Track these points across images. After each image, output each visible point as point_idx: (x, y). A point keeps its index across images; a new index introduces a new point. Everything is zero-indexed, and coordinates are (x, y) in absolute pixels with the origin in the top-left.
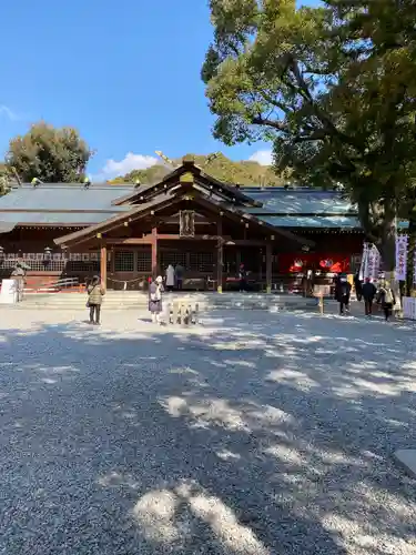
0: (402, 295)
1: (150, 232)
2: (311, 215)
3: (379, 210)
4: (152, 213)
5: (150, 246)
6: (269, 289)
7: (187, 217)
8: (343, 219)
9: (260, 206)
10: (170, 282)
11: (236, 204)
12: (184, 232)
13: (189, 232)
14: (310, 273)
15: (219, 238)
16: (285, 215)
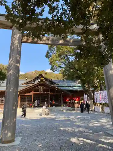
0: (94, 106)
1: (32, 92)
2: (70, 87)
3: (87, 86)
4: (33, 87)
5: (32, 95)
6: (62, 105)
7: (41, 88)
8: (78, 88)
9: (58, 84)
10: (36, 105)
11: (52, 84)
12: (41, 91)
13: (42, 91)
14: (71, 101)
15: (50, 93)
16: (64, 87)
